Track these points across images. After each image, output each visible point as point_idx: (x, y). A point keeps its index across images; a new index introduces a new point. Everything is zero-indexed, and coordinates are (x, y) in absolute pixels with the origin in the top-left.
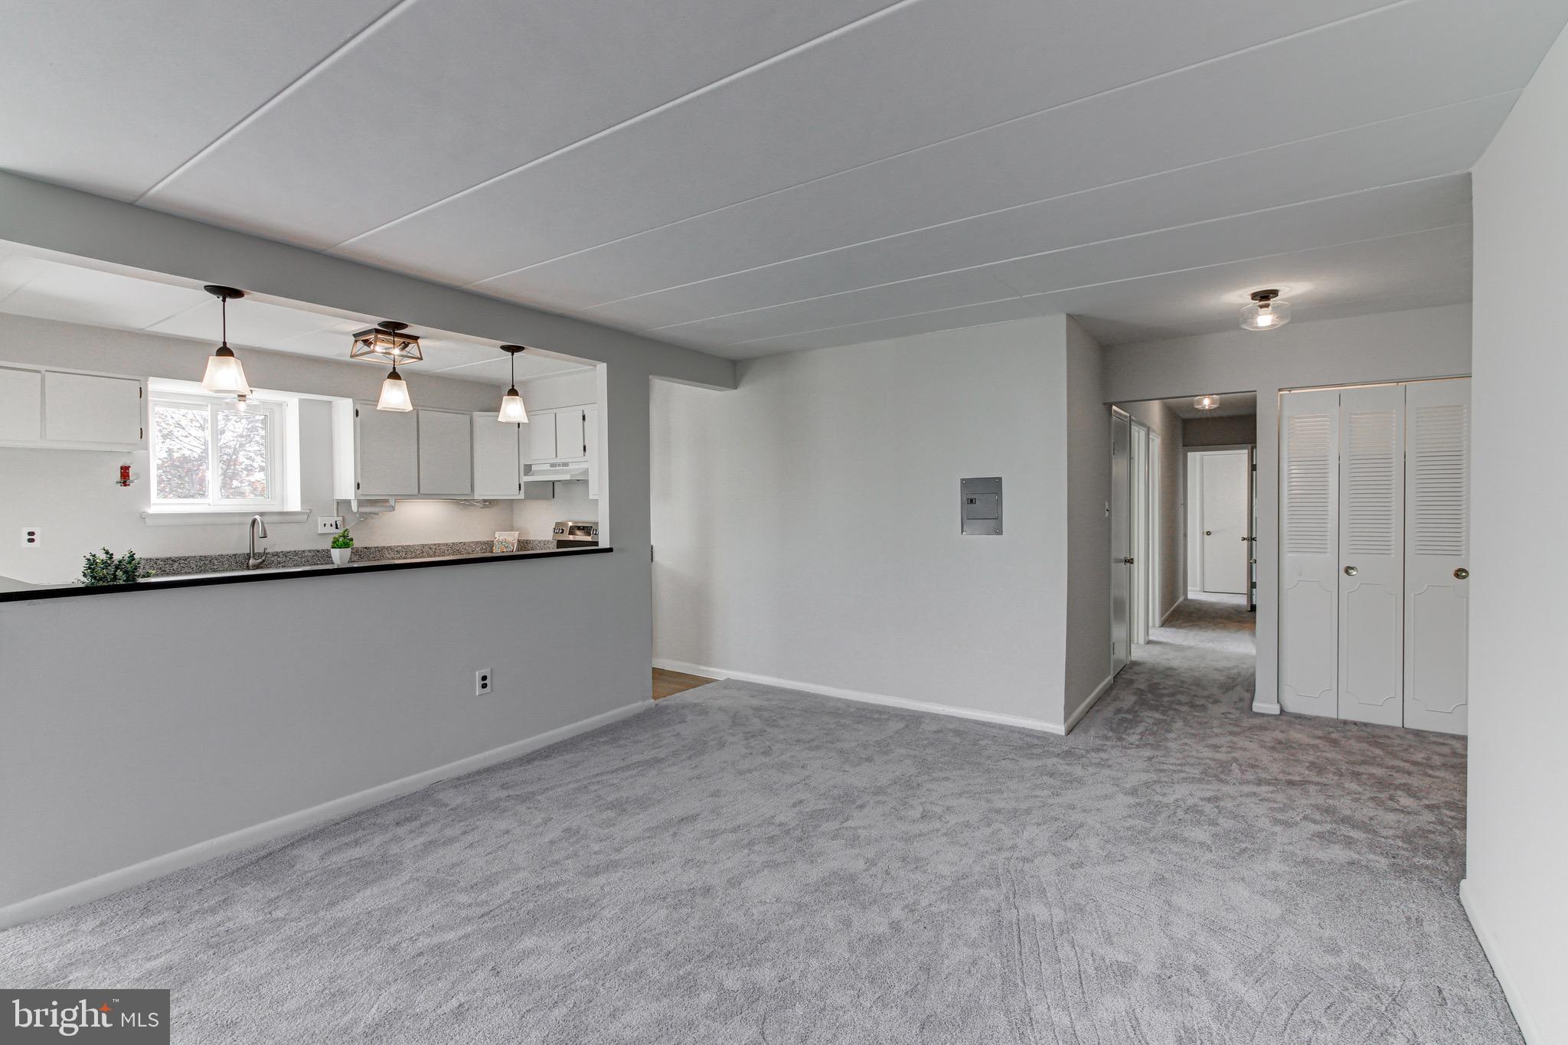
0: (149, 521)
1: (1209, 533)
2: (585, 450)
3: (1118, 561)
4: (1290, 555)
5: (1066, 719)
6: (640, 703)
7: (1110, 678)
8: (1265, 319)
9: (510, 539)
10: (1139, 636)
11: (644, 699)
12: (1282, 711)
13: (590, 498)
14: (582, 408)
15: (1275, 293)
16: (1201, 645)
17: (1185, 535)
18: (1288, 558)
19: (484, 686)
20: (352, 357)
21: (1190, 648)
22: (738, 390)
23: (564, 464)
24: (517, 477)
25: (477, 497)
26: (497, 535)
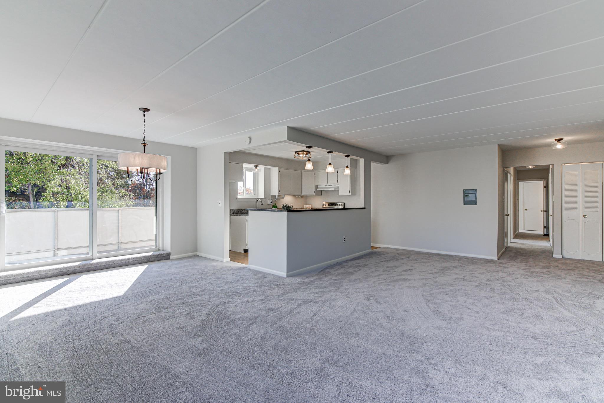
0: (238, 200)
1: (526, 210)
2: (337, 181)
3: (505, 215)
4: (565, 212)
5: (497, 256)
6: (369, 250)
7: (504, 249)
8: (559, 146)
10: (509, 241)
11: (370, 249)
12: (563, 257)
13: (340, 194)
14: (337, 169)
15: (562, 139)
16: (530, 243)
17: (518, 210)
18: (564, 213)
19: (344, 240)
20: (294, 157)
21: (527, 244)
22: (388, 164)
23: (330, 186)
24: (313, 189)
25: (302, 195)
26: (305, 206)
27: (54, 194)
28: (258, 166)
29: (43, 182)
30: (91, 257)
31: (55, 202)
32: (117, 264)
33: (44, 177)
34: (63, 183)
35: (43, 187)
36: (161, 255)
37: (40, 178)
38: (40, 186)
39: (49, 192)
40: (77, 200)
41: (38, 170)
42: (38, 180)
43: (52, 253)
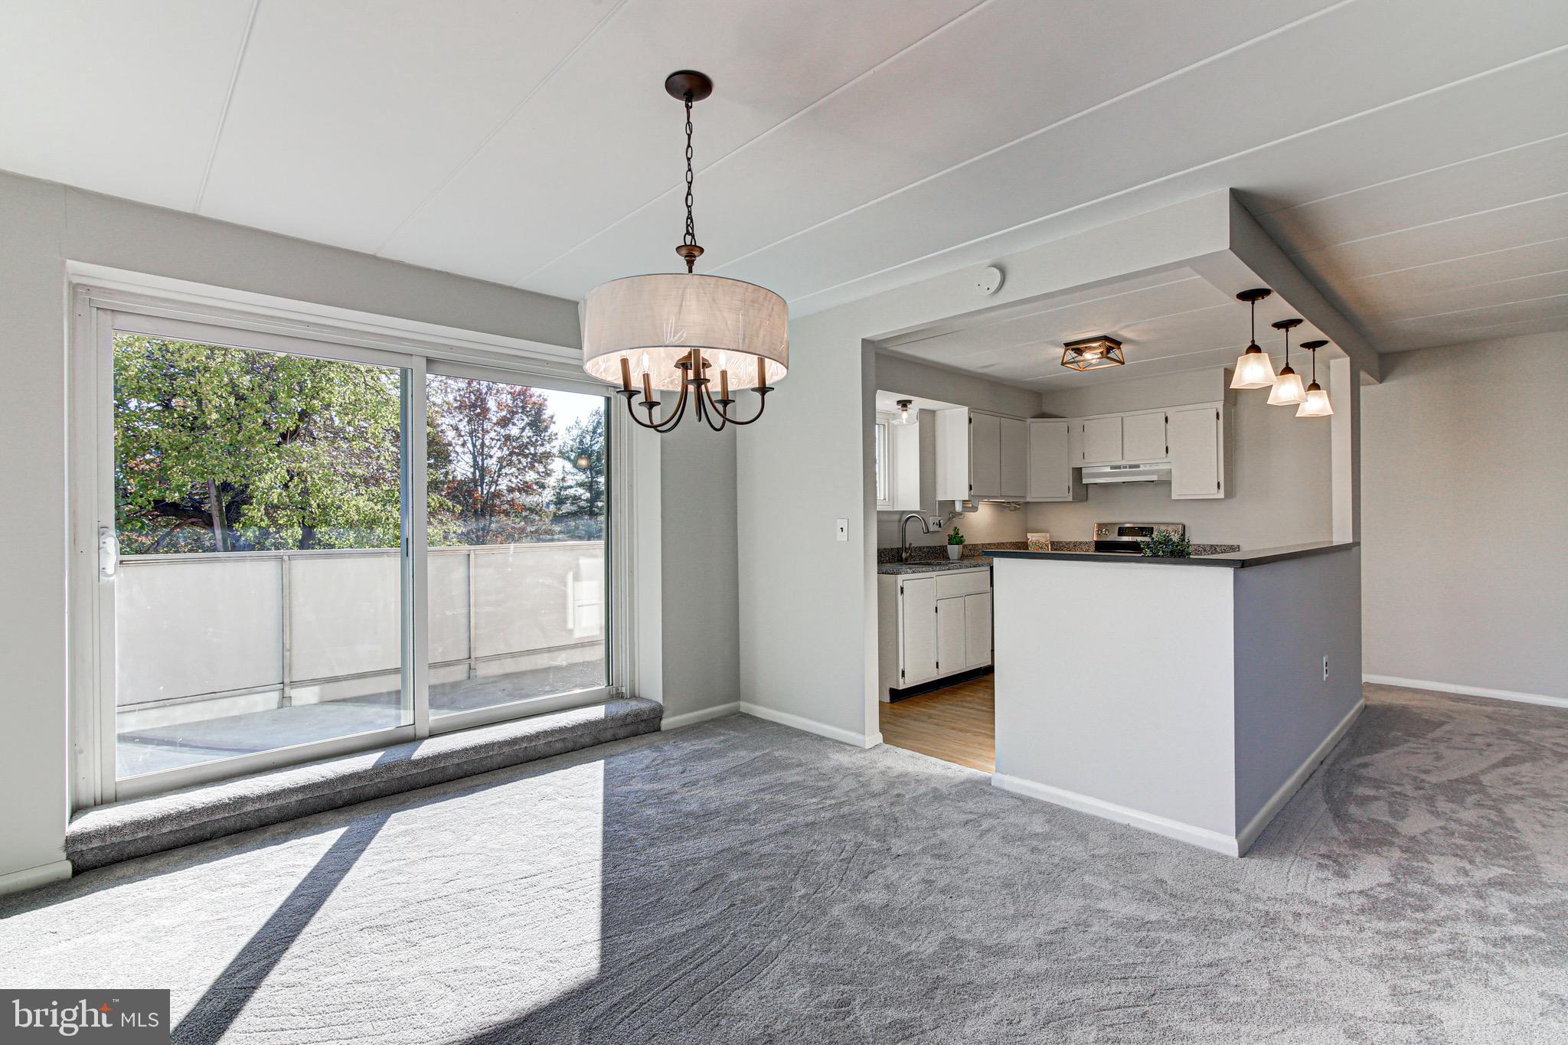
2: (1167, 452)
9: (1042, 540)
13: (1174, 497)
14: (1163, 410)
20: (1056, 365)
22: (1384, 384)
23: (1131, 467)
24: (1068, 479)
25: (1029, 499)
26: (1029, 536)
27: (271, 509)
28: (910, 402)
29: (244, 476)
30: (410, 731)
31: (272, 530)
32: (499, 759)
33: (248, 463)
34: (292, 478)
35: (243, 492)
36: (636, 716)
37: (236, 466)
38: (236, 486)
39: (259, 504)
40: (326, 523)
41: (231, 445)
42: (233, 472)
43: (275, 696)
